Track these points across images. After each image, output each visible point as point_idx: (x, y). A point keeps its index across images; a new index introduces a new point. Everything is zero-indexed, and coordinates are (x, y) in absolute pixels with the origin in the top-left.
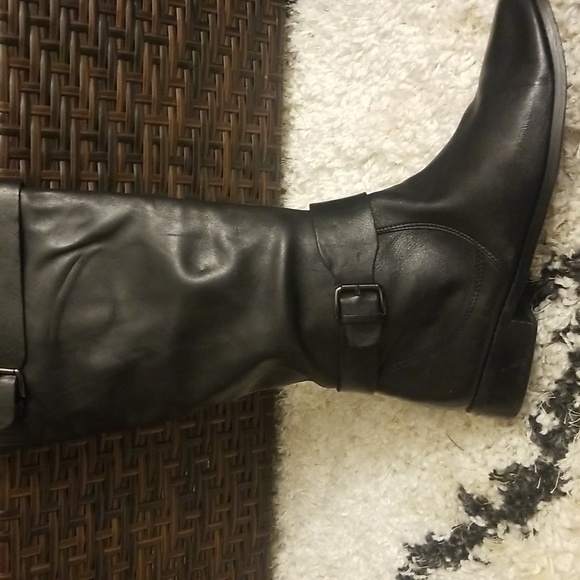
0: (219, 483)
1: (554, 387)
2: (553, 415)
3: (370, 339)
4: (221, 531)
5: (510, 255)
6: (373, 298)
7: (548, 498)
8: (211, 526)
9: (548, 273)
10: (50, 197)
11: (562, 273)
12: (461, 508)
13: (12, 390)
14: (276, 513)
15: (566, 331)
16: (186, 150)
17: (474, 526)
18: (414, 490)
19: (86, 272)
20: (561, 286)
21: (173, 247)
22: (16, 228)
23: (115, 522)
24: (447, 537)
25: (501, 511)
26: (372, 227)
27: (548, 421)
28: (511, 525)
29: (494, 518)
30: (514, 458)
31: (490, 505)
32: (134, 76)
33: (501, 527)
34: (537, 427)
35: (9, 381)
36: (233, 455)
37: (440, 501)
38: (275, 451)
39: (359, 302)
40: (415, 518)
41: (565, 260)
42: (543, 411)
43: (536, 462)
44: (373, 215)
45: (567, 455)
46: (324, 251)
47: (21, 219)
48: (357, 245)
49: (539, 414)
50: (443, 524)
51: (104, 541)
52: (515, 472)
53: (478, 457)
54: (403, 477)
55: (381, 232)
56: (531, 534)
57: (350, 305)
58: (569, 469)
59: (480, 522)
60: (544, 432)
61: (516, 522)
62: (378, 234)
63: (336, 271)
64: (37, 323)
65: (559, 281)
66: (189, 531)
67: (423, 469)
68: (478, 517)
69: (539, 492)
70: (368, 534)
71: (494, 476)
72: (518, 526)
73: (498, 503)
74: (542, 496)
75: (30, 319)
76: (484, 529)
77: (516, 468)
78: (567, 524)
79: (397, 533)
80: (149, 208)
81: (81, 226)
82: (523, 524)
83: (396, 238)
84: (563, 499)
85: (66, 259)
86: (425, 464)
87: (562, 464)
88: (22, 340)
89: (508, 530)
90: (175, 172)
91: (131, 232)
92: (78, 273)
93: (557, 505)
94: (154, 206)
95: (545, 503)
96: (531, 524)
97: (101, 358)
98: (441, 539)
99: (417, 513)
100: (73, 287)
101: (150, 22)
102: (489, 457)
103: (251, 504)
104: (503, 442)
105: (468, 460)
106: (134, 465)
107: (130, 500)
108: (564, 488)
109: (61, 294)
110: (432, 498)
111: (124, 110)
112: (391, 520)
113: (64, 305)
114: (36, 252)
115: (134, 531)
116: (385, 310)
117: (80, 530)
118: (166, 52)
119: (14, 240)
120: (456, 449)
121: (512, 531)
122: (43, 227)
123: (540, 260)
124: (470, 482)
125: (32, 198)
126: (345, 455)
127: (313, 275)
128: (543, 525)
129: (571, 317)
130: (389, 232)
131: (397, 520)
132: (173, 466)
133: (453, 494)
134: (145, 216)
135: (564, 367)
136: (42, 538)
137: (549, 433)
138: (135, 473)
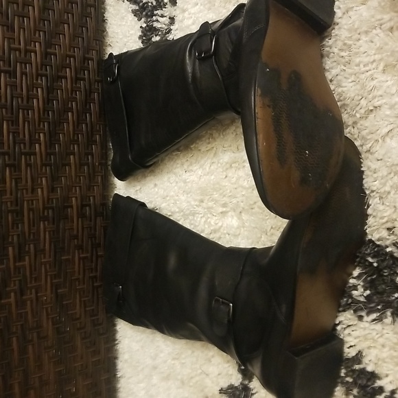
16: (50, 211)
30: (231, 381)
32: (17, 175)
43: (241, 384)
45: (254, 380)
52: (231, 389)
53: (215, 379)
67: (191, 386)
71: (221, 391)
77: (231, 387)
87: (251, 385)
90: (44, 224)
101: (25, 144)
102: (220, 380)
111: (11, 194)
118: (35, 160)
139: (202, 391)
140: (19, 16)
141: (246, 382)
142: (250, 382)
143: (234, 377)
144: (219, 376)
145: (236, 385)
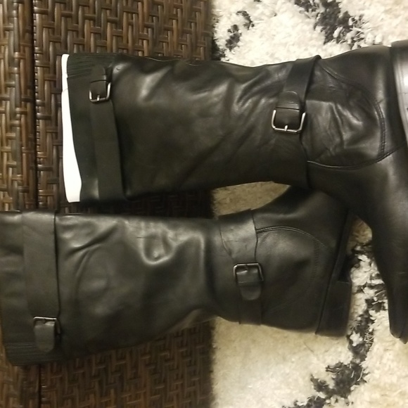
0: (175, 367)
1: (359, 319)
2: (359, 335)
3: (254, 296)
4: (178, 395)
5: (333, 244)
6: (256, 271)
7: (357, 383)
8: (172, 393)
9: (355, 252)
10: (71, 218)
11: (362, 253)
12: (313, 387)
13: (52, 329)
14: (212, 384)
15: (364, 286)
17: (319, 398)
18: (288, 374)
19: (92, 260)
20: (361, 260)
21: (141, 245)
22: (52, 237)
23: (112, 391)
24: (305, 404)
25: (333, 390)
26: (254, 229)
27: (356, 338)
28: (339, 398)
29: (330, 393)
30: (340, 359)
31: (327, 386)
33: (333, 399)
34: (351, 342)
35: (50, 325)
36: (183, 350)
37: (301, 382)
38: (210, 346)
39: (248, 274)
40: (289, 391)
41: (363, 245)
42: (354, 332)
43: (351, 362)
44: (254, 222)
45: (366, 359)
46: (226, 245)
47: (55, 233)
48: (245, 240)
49: (352, 334)
50: (303, 396)
51: (106, 402)
52: (340, 367)
53: (321, 356)
54: (282, 366)
55: (258, 232)
56: (350, 404)
57: (242, 276)
58: (367, 367)
59: (322, 395)
60: (354, 345)
61: (342, 396)
62: (257, 233)
63: (234, 256)
64: (66, 291)
65: (360, 257)
66: (157, 396)
67: (293, 362)
68: (321, 393)
69: (353, 379)
70: (263, 399)
71: (328, 369)
72: (343, 399)
73: (331, 385)
74: (354, 382)
75: (62, 288)
76: (325, 400)
77: (340, 365)
78: (368, 399)
79: (279, 400)
80: (127, 222)
81: (88, 235)
82: (346, 398)
83: (267, 236)
84: (366, 384)
85: (81, 253)
86: (293, 360)
87: (364, 365)
88: (57, 301)
89: (337, 401)
91: (116, 236)
92: (88, 261)
93: (362, 388)
94: (129, 221)
95: (357, 386)
96: (350, 398)
97: (100, 309)
98: (302, 404)
99: (289, 388)
100: (84, 269)
102: (326, 357)
103: (196, 379)
104: (333, 349)
105: (316, 359)
106: (123, 358)
107: (121, 378)
108: (365, 378)
109: (78, 274)
110: (296, 380)
112: (276, 392)
113: (80, 280)
114: (64, 250)
115: (123, 396)
116: (263, 278)
117: (92, 396)
119: (52, 245)
120: (309, 352)
121: (339, 401)
122: (67, 235)
123: (351, 244)
124: (316, 372)
125: (61, 220)
126: (250, 352)
127: (220, 258)
128: (356, 399)
129: (367, 278)
130: (264, 231)
131: (279, 391)
132: (147, 357)
133: (308, 378)
134: (124, 227)
135: (363, 308)
136: (69, 401)
137: (357, 345)
138: (123, 362)
139: (306, 368)
140: (128, 12)
141: (358, 361)
142: (361, 361)
143: (343, 355)
144: (326, 354)
145: (346, 364)
